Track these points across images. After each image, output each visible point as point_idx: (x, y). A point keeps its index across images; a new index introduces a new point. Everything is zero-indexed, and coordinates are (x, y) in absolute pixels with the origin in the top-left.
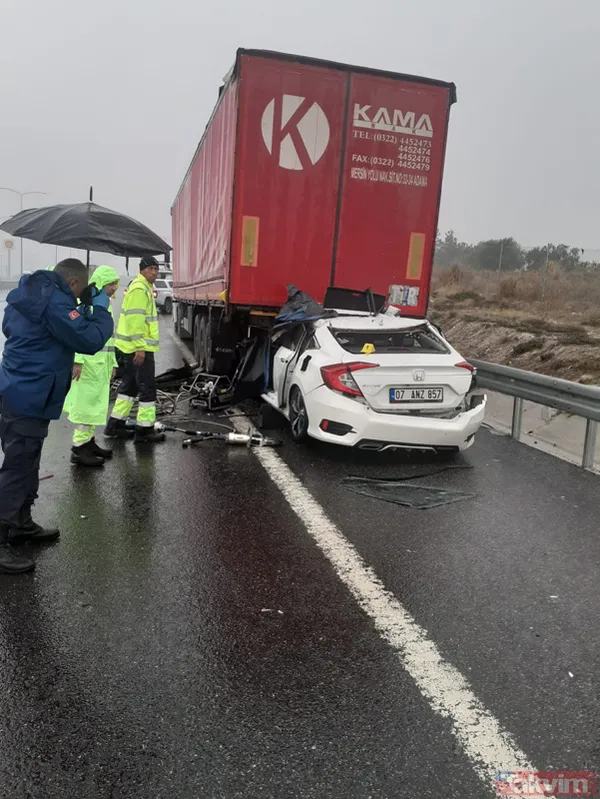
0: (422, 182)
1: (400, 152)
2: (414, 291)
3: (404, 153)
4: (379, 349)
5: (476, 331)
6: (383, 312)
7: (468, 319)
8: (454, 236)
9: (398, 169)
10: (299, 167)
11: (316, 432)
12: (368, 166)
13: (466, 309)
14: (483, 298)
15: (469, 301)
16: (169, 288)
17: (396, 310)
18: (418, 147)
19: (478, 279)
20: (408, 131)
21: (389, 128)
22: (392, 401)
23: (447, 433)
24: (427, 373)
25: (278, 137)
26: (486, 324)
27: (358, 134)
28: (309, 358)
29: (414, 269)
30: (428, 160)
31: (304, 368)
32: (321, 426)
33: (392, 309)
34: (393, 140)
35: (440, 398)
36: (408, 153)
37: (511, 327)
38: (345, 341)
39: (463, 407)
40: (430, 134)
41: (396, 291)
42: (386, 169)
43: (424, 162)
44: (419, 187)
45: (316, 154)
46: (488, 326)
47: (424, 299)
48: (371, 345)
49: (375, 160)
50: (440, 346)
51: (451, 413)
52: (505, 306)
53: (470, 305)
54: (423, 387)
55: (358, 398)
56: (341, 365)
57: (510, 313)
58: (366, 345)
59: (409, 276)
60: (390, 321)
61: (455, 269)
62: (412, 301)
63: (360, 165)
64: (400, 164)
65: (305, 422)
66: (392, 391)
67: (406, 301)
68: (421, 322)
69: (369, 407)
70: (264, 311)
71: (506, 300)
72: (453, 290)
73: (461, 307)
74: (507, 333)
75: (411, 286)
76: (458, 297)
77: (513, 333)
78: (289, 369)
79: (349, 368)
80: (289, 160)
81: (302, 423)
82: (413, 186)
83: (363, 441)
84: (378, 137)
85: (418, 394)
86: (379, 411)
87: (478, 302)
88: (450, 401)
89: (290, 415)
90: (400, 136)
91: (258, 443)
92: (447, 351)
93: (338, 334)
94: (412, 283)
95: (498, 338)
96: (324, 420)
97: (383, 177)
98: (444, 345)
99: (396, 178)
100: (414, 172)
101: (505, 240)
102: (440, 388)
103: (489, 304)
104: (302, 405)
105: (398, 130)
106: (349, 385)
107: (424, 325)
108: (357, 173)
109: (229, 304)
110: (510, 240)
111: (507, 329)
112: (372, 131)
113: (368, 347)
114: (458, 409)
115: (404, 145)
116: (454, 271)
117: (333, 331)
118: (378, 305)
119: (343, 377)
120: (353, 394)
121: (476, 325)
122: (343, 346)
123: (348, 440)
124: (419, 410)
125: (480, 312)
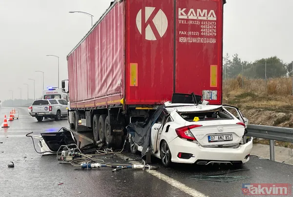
0: (214, 41)
1: (202, 28)
2: (215, 93)
3: (203, 28)
4: (201, 119)
5: (253, 114)
6: (201, 104)
7: (249, 108)
8: (238, 57)
9: (201, 36)
10: (155, 39)
11: (175, 159)
12: (187, 36)
13: (248, 102)
14: (258, 96)
15: (249, 98)
16: (59, 104)
17: (207, 102)
18: (210, 25)
19: (254, 85)
20: (205, 18)
21: (195, 18)
22: (210, 141)
23: (236, 154)
24: (224, 128)
25: (144, 26)
26: (259, 110)
27: (181, 22)
28: (169, 126)
29: (214, 82)
30: (215, 31)
31: (167, 131)
32: (178, 156)
33: (205, 102)
34: (198, 23)
35: (231, 139)
36: (205, 29)
37: (273, 110)
38: (185, 117)
39: (242, 143)
40: (215, 19)
41: (206, 93)
42: (195, 36)
43: (213, 32)
44: (212, 43)
45: (162, 32)
46: (260, 111)
47: (220, 96)
48: (197, 118)
49: (190, 33)
50: (229, 116)
51: (237, 146)
52: (270, 99)
53: (250, 100)
54: (223, 134)
55: (194, 141)
56: (185, 127)
57: (273, 103)
58: (195, 117)
59: (211, 85)
60: (205, 107)
61: (239, 79)
62: (215, 98)
63: (183, 36)
64: (202, 34)
65: (169, 156)
66: (209, 137)
67: (211, 98)
68: (220, 106)
69: (200, 145)
70: (142, 107)
71: (270, 96)
72: (239, 92)
73: (244, 102)
74: (270, 114)
75: (213, 90)
76: (242, 96)
77: (273, 114)
78: (159, 133)
79: (189, 128)
80: (150, 36)
81: (168, 157)
82: (209, 43)
83: (198, 160)
84: (191, 22)
85: (221, 138)
86: (204, 146)
87: (254, 98)
88: (236, 140)
89: (160, 156)
90: (201, 21)
91: (148, 168)
92: (233, 118)
93: (182, 114)
94: (213, 89)
95: (265, 117)
96: (179, 153)
97: (194, 40)
98: (231, 116)
99: (201, 40)
100: (209, 37)
101: (271, 58)
102: (231, 134)
103: (261, 99)
104: (167, 148)
105: (200, 18)
106: (189, 136)
107: (221, 107)
108: (182, 40)
109: (125, 105)
110: (275, 58)
111: (270, 112)
112: (187, 20)
113: (196, 118)
114: (240, 144)
115: (203, 25)
116: (238, 81)
117: (179, 113)
118: (198, 101)
119: (186, 132)
120: (192, 139)
121: (254, 110)
122: (185, 119)
123: (191, 161)
124: (222, 145)
125: (256, 104)
